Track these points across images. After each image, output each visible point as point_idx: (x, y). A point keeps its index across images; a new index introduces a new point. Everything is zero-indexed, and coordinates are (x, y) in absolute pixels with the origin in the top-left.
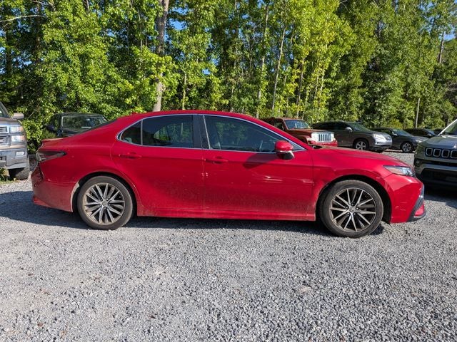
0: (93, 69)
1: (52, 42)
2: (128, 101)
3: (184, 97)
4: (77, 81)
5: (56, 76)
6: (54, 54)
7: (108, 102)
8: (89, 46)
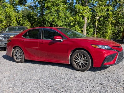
0: (61, 14)
1: (47, 7)
2: (72, 24)
3: (97, 21)
4: (56, 19)
5: (49, 18)
6: (48, 11)
7: (66, 25)
8: (59, 7)
